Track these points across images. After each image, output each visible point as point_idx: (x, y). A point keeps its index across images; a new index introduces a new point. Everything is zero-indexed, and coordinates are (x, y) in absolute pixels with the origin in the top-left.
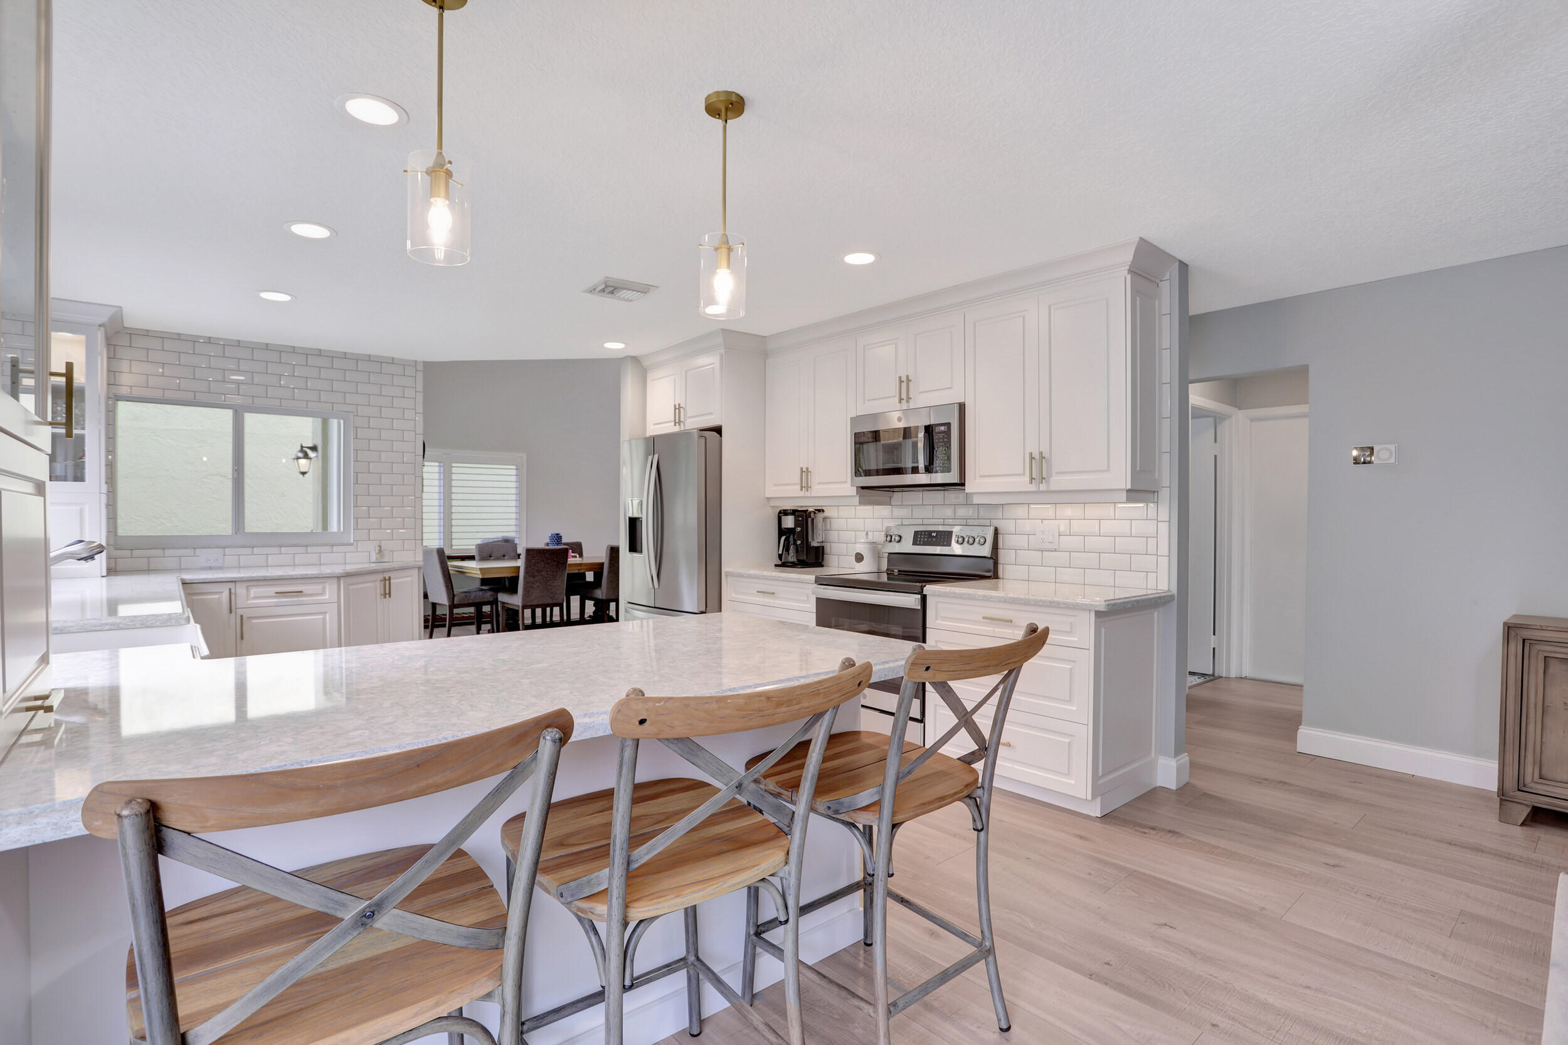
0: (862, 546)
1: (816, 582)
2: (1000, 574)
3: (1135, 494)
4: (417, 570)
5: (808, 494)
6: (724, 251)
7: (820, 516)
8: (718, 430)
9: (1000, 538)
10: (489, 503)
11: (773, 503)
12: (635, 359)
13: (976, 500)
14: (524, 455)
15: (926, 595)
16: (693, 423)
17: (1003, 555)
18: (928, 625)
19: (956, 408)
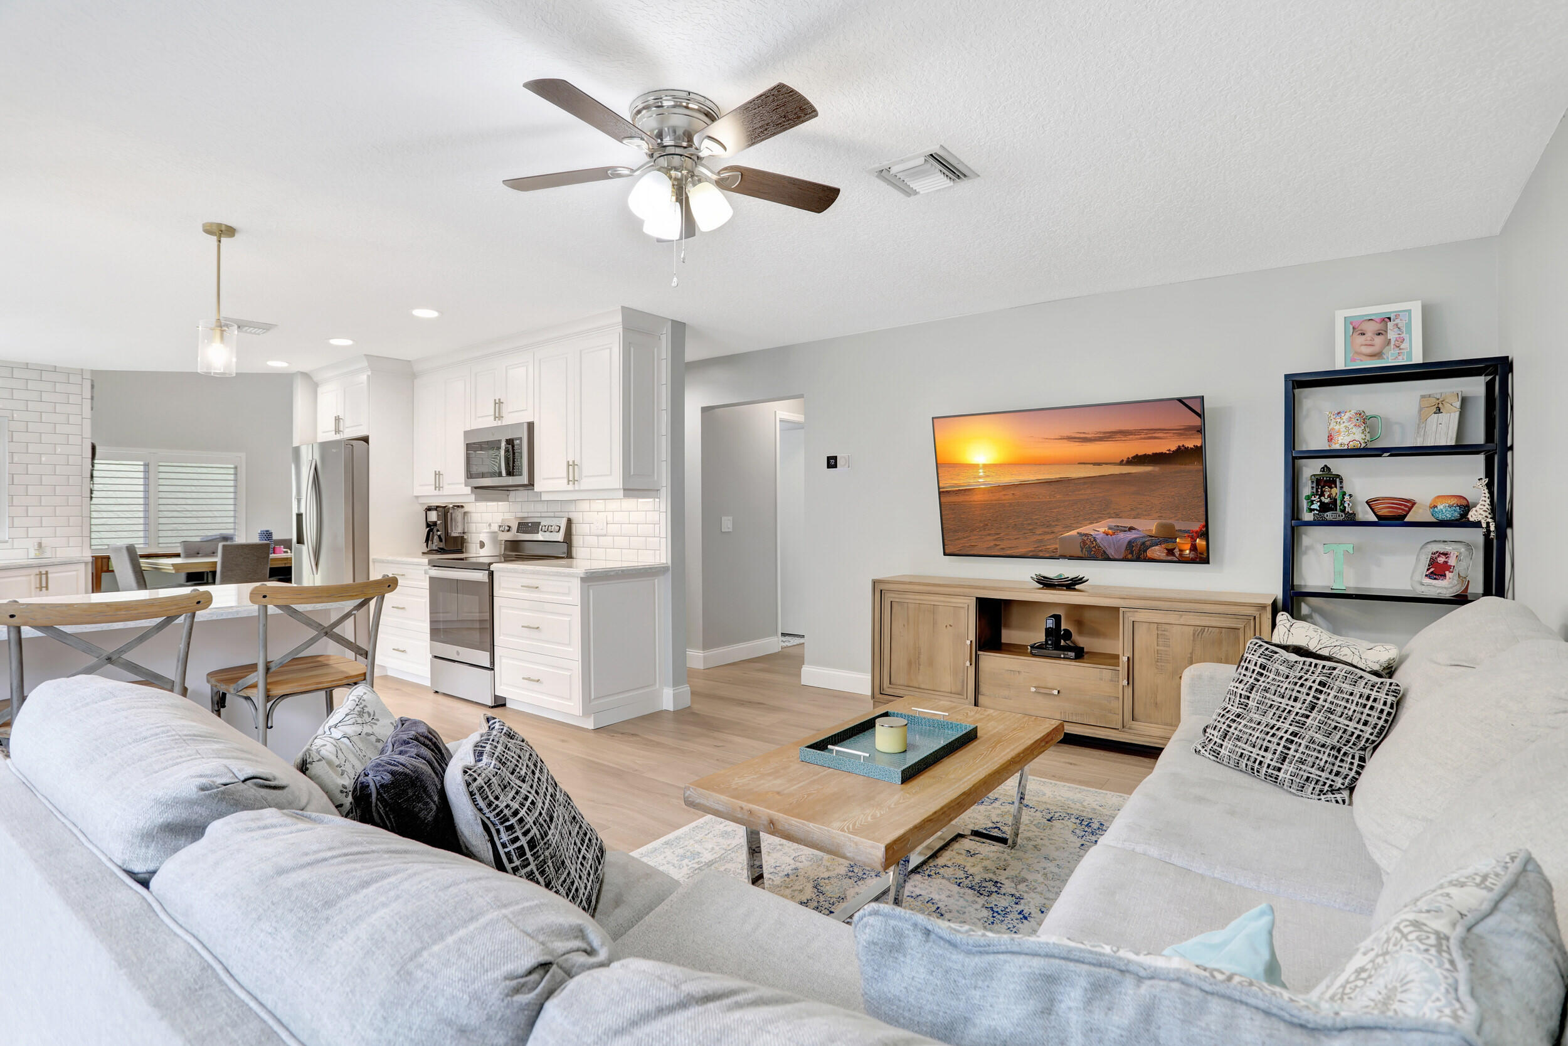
0: (485, 535)
1: (429, 564)
2: (574, 554)
3: (631, 491)
4: (83, 565)
5: (441, 493)
6: (218, 332)
7: (460, 511)
8: (366, 440)
9: (574, 526)
10: (219, 501)
11: (422, 501)
12: (306, 375)
13: (544, 497)
14: (243, 455)
15: (493, 572)
16: (350, 433)
17: (577, 540)
18: (495, 595)
19: (525, 427)
